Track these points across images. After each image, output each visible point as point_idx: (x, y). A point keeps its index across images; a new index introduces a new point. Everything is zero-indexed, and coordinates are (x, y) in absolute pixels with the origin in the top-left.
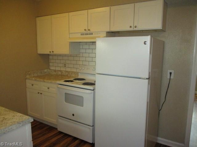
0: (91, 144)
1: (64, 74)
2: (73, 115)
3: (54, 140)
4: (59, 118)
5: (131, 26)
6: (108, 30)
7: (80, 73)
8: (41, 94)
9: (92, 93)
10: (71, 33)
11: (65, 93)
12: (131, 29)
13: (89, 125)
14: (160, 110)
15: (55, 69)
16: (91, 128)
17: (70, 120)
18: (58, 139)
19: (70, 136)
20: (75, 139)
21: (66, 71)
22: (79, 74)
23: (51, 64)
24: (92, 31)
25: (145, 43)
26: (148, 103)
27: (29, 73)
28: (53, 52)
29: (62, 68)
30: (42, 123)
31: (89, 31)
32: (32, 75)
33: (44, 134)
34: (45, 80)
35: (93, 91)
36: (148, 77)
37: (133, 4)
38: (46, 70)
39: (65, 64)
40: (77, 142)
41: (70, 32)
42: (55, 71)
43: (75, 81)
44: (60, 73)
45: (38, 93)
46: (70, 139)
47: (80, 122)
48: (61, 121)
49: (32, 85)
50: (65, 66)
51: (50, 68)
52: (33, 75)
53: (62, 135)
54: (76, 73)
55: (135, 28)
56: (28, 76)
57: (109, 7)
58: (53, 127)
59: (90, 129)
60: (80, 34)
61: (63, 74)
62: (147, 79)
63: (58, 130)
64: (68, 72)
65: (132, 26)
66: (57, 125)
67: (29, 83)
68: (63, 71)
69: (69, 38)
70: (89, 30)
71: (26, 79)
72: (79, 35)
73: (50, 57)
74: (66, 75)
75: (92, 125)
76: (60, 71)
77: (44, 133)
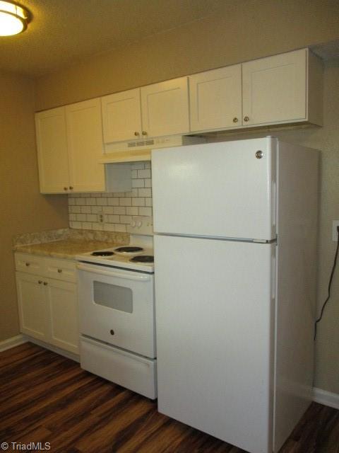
0: (151, 400)
1: (101, 240)
2: (112, 332)
3: (69, 390)
4: (84, 340)
5: (236, 119)
6: (187, 132)
7: (133, 234)
8: (45, 284)
9: (150, 281)
10: (108, 144)
11: (95, 282)
12: (237, 126)
13: (146, 357)
14: (319, 320)
15: (80, 228)
16: (152, 363)
17: (107, 343)
18: (79, 388)
19: (107, 382)
20: (119, 389)
21: (104, 232)
22: (131, 237)
23: (72, 217)
24: (151, 135)
25: (259, 155)
26: (272, 301)
27: (22, 237)
28: (71, 188)
29: (94, 224)
30: (49, 352)
31: (145, 137)
32: (29, 241)
33: (50, 377)
34: (52, 253)
35: (151, 276)
36: (269, 238)
37: (239, 65)
38: (60, 232)
39: (101, 216)
40: (121, 395)
41: (105, 142)
42: (81, 232)
43: (119, 253)
44: (91, 237)
45: (40, 283)
46: (107, 388)
47: (127, 348)
48: (89, 347)
49: (27, 265)
50: (102, 221)
51: (71, 226)
52: (31, 242)
53: (90, 380)
54: (125, 235)
55: (245, 123)
56: (18, 246)
57: (185, 78)
58: (72, 361)
59: (148, 365)
60: (127, 145)
61: (97, 239)
62: (267, 242)
63: (81, 369)
64: (108, 234)
65: (239, 117)
66: (79, 356)
67: (20, 260)
68: (98, 233)
69: (105, 154)
70: (144, 134)
71: (14, 251)
72: (124, 148)
73: (71, 201)
74: (104, 240)
75: (153, 357)
76: (92, 231)
77: (51, 374)
